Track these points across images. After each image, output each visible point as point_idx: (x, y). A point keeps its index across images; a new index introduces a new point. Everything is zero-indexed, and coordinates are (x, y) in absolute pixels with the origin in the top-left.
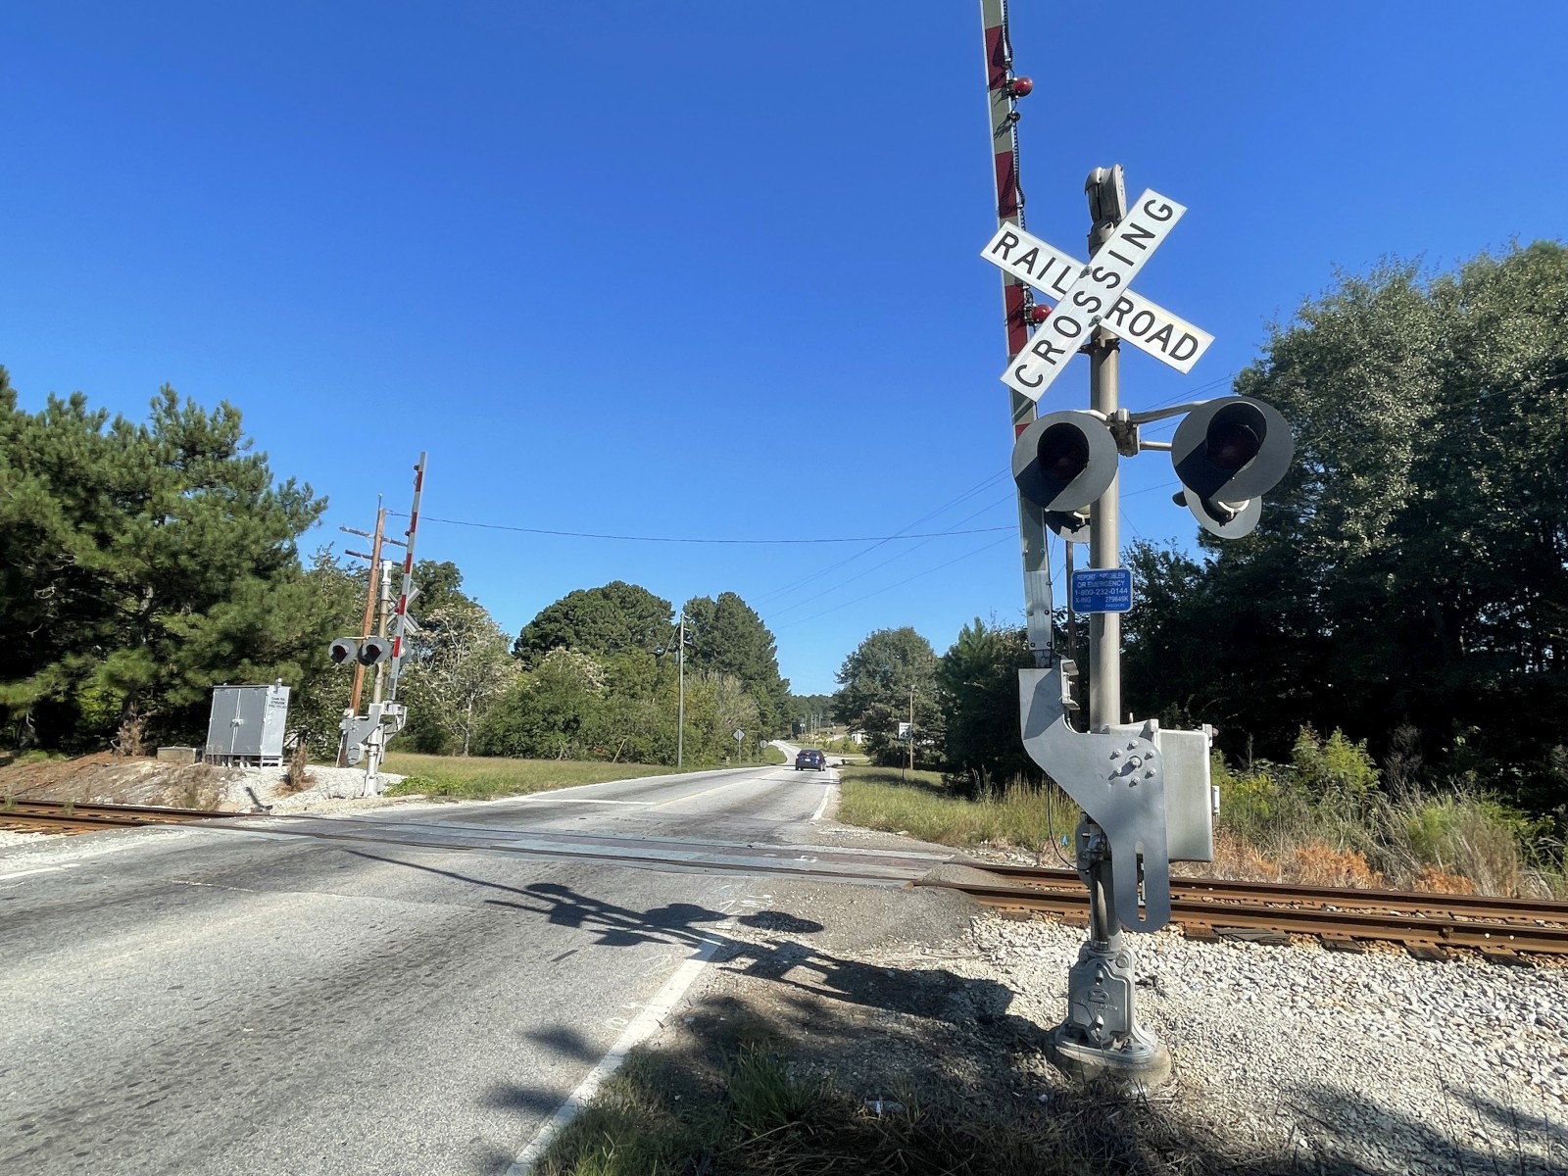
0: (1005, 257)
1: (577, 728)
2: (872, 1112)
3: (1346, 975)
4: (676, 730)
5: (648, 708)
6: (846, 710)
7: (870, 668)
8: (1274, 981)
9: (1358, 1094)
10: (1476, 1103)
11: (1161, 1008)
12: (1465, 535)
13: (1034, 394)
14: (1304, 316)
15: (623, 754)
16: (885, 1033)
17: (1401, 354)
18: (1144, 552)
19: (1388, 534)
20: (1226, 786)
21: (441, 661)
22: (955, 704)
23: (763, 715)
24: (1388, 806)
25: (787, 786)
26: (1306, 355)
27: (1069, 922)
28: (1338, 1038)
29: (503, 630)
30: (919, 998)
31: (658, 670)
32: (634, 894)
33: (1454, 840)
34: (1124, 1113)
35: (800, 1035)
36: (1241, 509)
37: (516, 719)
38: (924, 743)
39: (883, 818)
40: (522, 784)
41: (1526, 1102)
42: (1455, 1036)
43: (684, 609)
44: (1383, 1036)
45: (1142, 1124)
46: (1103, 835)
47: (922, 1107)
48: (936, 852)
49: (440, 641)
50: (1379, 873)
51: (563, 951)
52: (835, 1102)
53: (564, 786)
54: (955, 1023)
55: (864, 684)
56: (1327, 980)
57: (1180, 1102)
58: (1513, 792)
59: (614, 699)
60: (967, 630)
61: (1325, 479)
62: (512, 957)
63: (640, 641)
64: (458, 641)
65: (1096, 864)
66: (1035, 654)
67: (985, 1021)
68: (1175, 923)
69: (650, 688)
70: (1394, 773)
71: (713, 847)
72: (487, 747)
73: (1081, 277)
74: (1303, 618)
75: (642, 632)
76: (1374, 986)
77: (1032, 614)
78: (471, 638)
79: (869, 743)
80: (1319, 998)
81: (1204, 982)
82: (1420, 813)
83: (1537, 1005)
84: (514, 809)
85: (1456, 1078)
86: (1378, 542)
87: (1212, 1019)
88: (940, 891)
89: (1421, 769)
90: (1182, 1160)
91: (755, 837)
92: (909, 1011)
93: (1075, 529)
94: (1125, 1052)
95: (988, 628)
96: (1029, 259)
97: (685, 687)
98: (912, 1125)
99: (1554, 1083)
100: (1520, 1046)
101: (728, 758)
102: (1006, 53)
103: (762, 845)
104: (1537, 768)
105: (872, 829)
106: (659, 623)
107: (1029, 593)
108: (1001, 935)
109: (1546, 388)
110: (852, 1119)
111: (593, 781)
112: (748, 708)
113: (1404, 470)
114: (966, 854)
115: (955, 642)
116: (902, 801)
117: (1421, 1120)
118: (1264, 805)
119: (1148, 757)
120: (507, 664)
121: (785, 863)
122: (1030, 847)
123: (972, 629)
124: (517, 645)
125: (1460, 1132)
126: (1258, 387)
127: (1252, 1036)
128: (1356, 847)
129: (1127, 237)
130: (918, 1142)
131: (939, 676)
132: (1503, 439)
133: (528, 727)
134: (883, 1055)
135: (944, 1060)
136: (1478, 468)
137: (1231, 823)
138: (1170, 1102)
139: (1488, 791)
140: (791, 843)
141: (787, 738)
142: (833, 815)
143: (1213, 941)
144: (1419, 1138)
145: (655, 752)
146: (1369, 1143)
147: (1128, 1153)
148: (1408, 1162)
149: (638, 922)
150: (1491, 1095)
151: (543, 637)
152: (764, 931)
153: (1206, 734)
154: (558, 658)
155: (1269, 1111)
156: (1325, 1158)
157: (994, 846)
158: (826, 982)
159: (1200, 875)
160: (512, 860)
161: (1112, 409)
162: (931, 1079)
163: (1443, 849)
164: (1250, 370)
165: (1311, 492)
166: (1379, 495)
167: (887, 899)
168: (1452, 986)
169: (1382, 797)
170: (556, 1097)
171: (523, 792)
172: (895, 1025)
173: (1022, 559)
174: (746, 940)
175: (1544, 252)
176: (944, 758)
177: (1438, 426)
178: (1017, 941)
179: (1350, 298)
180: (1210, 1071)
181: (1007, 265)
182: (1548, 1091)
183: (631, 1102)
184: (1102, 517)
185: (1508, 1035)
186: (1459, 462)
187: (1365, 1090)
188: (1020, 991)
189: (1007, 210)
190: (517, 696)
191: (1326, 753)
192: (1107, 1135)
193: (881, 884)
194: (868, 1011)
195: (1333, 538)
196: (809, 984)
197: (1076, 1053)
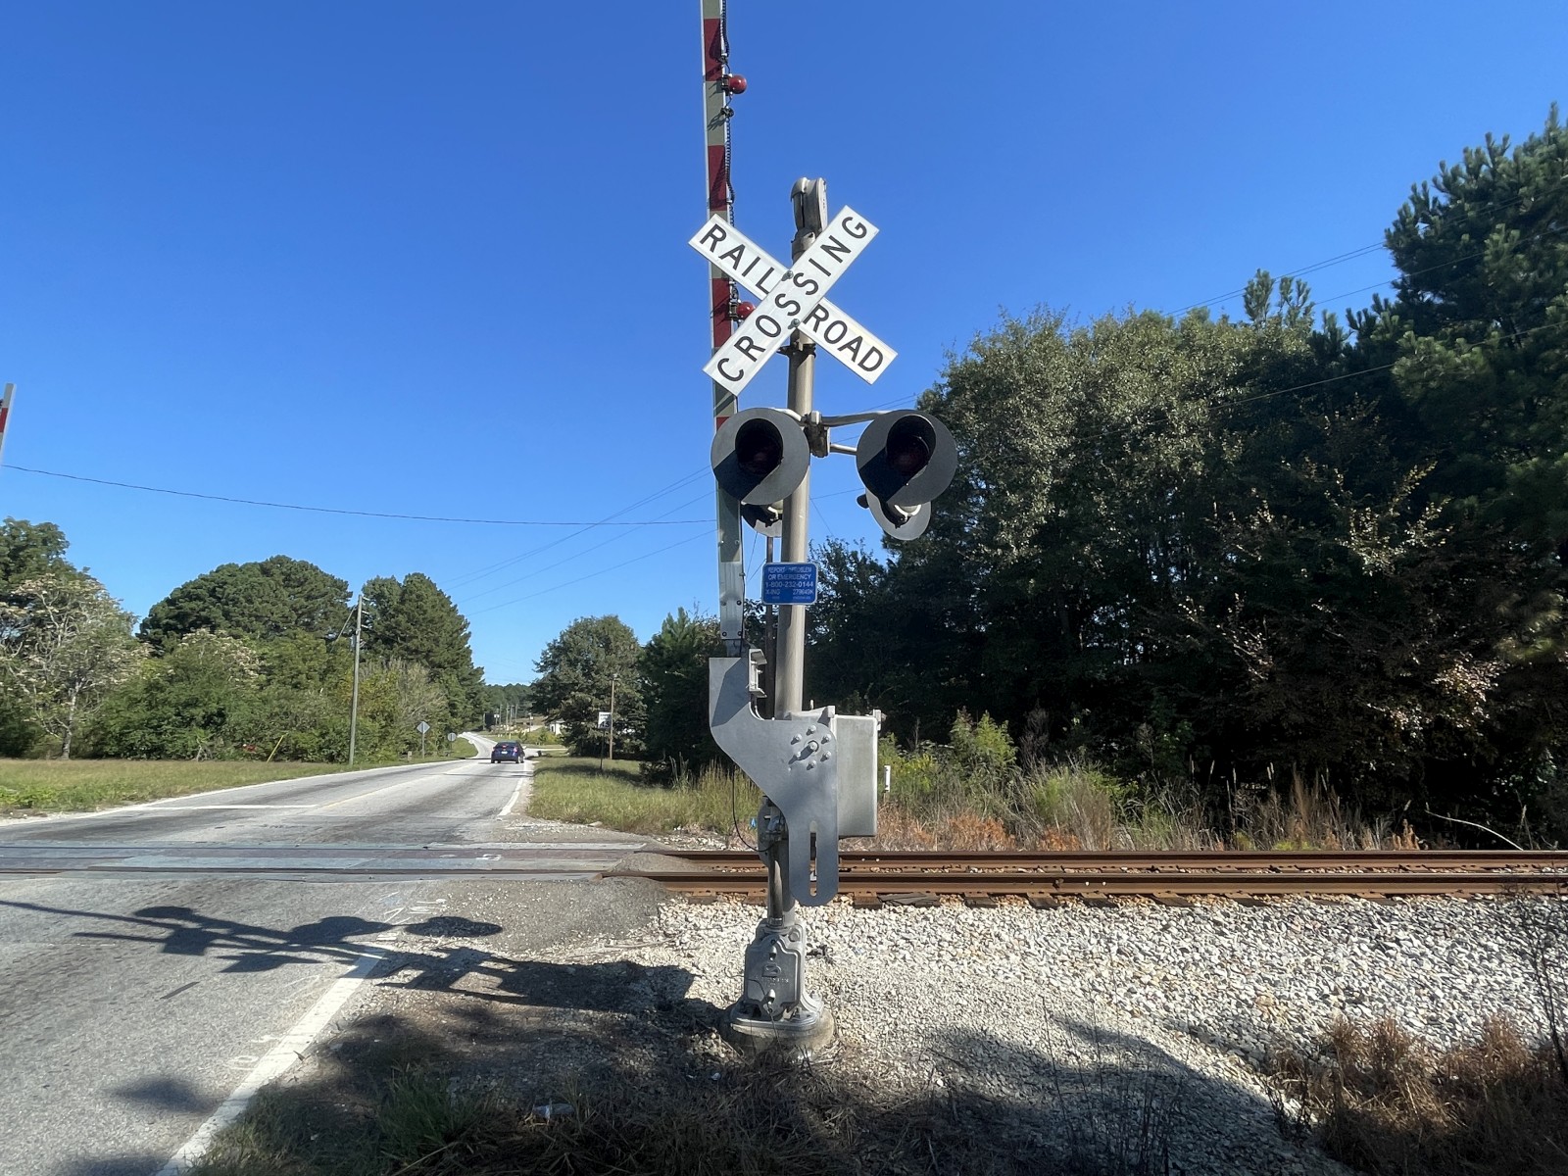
0: (712, 249)
1: (223, 723)
2: (540, 1118)
3: (982, 928)
4: (348, 723)
5: (315, 699)
6: (543, 700)
7: (572, 656)
8: (925, 939)
9: (985, 1032)
10: (1071, 1026)
11: (829, 976)
12: (1087, 548)
13: (735, 388)
14: (976, 348)
15: (280, 752)
16: (560, 1032)
17: (1047, 391)
18: (836, 551)
19: (1031, 545)
20: (896, 766)
21: (32, 643)
22: (657, 693)
23: (452, 705)
24: (1021, 778)
25: (476, 780)
26: (976, 383)
27: (752, 901)
28: (972, 985)
29: (126, 608)
30: (599, 993)
31: (328, 657)
32: (278, 910)
33: (1068, 804)
34: (789, 1079)
35: (467, 1047)
36: (914, 513)
37: (140, 714)
38: (625, 731)
39: (576, 810)
40: (141, 789)
41: (1107, 1021)
42: (1061, 972)
43: (364, 589)
44: (1007, 978)
45: (805, 1087)
46: (781, 817)
47: (593, 1105)
48: (629, 842)
49: (33, 620)
50: (1012, 837)
51: (178, 984)
52: (501, 1114)
53: (199, 791)
54: (634, 1013)
55: (564, 673)
56: (967, 934)
57: (840, 1061)
58: (1110, 763)
59: (270, 691)
60: (670, 620)
61: (986, 494)
62: (105, 999)
63: (307, 624)
64: (59, 620)
65: (775, 845)
66: (727, 644)
67: (665, 1007)
68: (845, 894)
69: (318, 677)
70: (1027, 750)
71: (381, 852)
72: (98, 746)
73: (784, 279)
74: (964, 615)
75: (310, 614)
76: (1004, 936)
77: (725, 604)
78: (77, 616)
79: (568, 734)
80: (960, 951)
81: (867, 946)
82: (1045, 783)
83: (1119, 937)
84: (123, 821)
85: (1058, 1008)
86: (1023, 551)
87: (872, 980)
88: (630, 881)
89: (1047, 746)
90: (839, 1115)
91: (433, 838)
92: (588, 1007)
93: (769, 524)
94: (794, 1021)
95: (691, 618)
96: (736, 254)
97: (360, 675)
98: (581, 1126)
99: (1127, 1001)
100: (1106, 974)
101: (410, 753)
102: (723, 48)
103: (441, 846)
104: (1129, 743)
105: (564, 821)
106: (332, 605)
107: (723, 584)
108: (687, 920)
109: (1146, 432)
110: (518, 1129)
111: (238, 784)
112: (435, 698)
113: (1045, 491)
114: (659, 842)
115: (659, 631)
116: (600, 792)
117: (1031, 1048)
118: (926, 781)
119: (825, 741)
120: (128, 648)
121: (464, 863)
122: (720, 831)
123: (676, 619)
124: (144, 626)
125: (1057, 1052)
126: (938, 408)
127: (903, 992)
128: (996, 813)
129: (826, 248)
130: (587, 1141)
131: (641, 665)
132: (1116, 471)
133: (155, 723)
134: (556, 1056)
135: (620, 1053)
136: (1098, 493)
137: (898, 797)
138: (831, 1063)
139: (1094, 763)
140: (473, 842)
141: (479, 730)
142: (523, 809)
143: (877, 907)
144: (1029, 1064)
145: (321, 749)
146: (991, 1074)
147: (791, 1118)
148: (1020, 1085)
149: (281, 942)
150: (1083, 1018)
151: (181, 617)
152: (434, 939)
153: (875, 719)
154: (199, 642)
155: (914, 1059)
156: (956, 1093)
157: (686, 832)
158: (500, 987)
159: (870, 847)
160: (118, 881)
161: (807, 410)
162: (605, 1074)
163: (1061, 812)
164: (931, 392)
165: (975, 504)
166: (1026, 511)
167: (573, 894)
168: (1060, 928)
169: (1017, 771)
170: (154, 1162)
171: (143, 800)
172: (572, 1023)
173: (717, 550)
174: (412, 951)
175: (1151, 320)
176: (643, 747)
177: (1072, 456)
178: (702, 924)
179: (1011, 338)
180: (866, 1029)
181: (714, 257)
182: (1123, 1008)
183: (253, 1152)
184: (794, 511)
185: (1098, 965)
186: (1085, 486)
187: (991, 1028)
188: (701, 973)
189: (717, 203)
190: (141, 687)
191: (976, 734)
192: (773, 1104)
193: (567, 878)
194: (544, 1012)
195: (989, 547)
196: (481, 990)
197: (748, 1029)
